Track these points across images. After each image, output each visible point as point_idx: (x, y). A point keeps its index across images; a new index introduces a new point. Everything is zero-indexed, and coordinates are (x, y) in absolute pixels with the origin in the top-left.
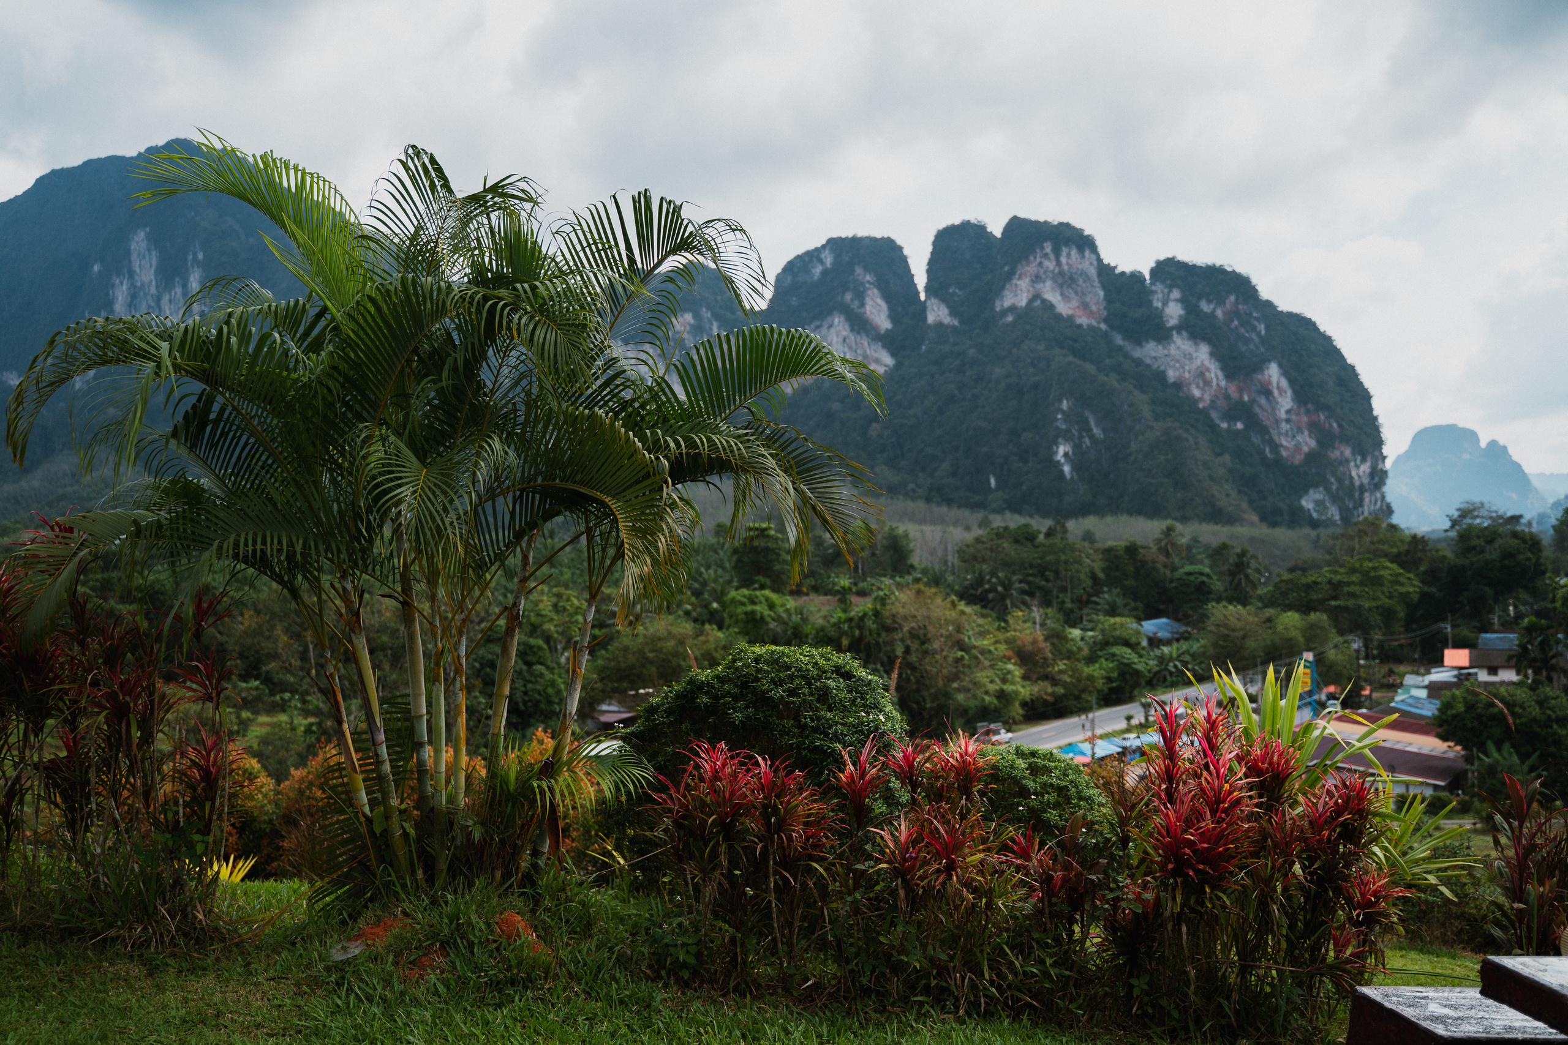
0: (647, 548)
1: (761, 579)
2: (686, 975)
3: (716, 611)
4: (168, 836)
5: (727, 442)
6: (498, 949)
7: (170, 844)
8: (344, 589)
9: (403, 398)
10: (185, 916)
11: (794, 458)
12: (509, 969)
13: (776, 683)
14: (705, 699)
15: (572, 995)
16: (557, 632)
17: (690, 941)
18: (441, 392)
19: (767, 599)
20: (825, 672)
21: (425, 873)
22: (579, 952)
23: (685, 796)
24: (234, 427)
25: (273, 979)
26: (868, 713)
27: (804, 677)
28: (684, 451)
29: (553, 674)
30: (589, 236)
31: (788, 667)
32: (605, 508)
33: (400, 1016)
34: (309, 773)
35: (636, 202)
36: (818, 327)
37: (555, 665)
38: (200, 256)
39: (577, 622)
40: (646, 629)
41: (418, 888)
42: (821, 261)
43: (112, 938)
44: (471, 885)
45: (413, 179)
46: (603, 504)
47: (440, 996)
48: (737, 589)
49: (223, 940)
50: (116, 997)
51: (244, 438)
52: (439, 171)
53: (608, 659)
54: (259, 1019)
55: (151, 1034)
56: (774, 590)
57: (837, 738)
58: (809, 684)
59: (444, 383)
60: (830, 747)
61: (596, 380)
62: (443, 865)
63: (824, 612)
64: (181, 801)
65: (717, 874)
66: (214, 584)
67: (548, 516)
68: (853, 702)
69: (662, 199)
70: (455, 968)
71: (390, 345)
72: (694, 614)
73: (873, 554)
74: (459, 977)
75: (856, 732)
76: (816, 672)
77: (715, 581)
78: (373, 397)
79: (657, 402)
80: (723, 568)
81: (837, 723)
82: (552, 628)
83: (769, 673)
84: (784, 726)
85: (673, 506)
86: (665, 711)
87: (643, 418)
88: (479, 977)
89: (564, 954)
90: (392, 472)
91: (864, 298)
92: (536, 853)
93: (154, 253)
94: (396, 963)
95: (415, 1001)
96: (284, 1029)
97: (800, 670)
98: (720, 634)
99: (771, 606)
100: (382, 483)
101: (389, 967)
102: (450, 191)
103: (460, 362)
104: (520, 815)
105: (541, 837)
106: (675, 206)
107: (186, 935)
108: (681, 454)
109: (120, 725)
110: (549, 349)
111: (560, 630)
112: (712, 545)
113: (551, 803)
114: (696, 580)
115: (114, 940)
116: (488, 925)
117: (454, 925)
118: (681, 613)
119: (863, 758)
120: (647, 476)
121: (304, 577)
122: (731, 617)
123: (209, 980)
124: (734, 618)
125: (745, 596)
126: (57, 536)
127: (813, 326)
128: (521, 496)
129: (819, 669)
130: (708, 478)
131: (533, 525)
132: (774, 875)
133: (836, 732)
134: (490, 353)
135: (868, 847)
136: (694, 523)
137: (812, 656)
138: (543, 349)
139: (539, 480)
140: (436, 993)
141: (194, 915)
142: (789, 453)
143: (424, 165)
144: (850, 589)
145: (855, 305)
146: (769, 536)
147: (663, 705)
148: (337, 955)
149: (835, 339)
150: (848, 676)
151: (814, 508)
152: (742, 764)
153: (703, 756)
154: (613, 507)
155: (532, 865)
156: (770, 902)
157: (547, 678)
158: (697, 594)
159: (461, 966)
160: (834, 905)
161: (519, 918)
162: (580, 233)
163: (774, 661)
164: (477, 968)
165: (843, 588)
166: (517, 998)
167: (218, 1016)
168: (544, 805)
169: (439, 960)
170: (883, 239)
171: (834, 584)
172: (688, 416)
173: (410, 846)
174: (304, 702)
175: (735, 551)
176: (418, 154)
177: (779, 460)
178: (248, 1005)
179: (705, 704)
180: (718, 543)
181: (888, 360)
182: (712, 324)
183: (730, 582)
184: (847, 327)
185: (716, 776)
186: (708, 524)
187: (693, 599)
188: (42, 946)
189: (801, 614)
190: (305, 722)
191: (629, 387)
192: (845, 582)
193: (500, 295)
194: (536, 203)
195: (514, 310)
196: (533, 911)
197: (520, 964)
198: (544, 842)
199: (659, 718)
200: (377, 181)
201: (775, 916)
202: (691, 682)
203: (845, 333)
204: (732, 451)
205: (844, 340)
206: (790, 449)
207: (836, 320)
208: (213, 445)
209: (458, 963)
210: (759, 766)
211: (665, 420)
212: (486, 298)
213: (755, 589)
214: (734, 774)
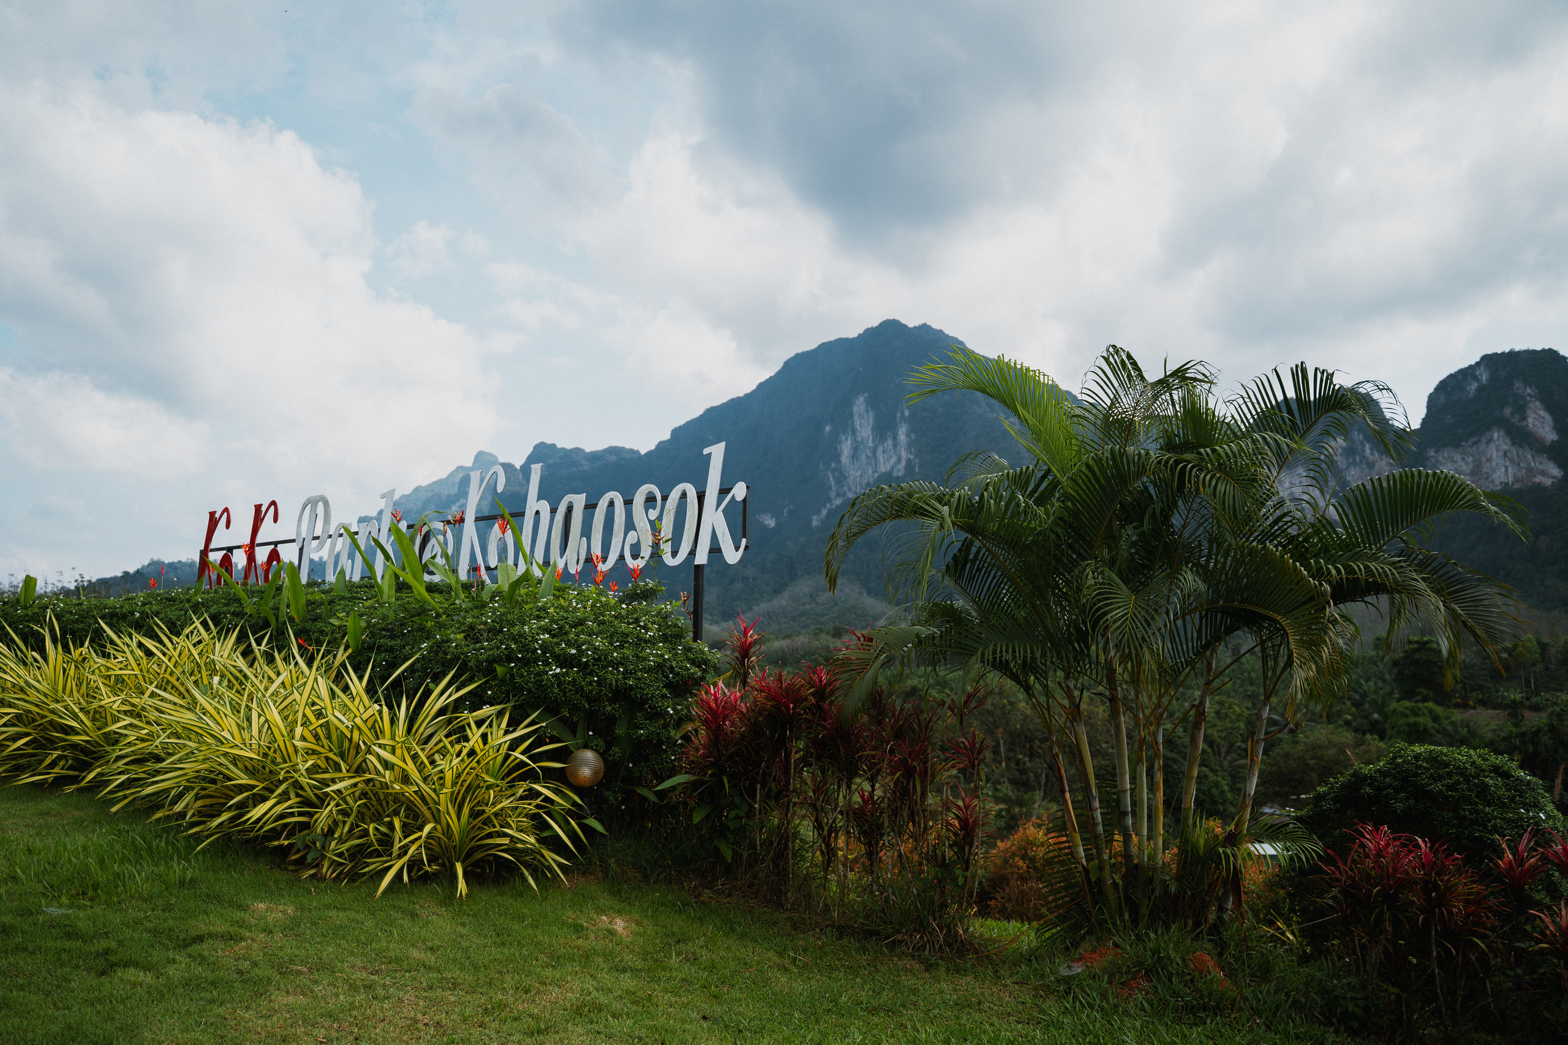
0: (1313, 658)
1: (1424, 691)
2: (1355, 1025)
3: (1377, 721)
4: (938, 869)
5: (1382, 568)
6: (1192, 981)
7: (940, 875)
8: (1068, 687)
9: (1112, 540)
10: (949, 931)
11: (1444, 581)
12: (1202, 997)
13: (1435, 778)
14: (1368, 790)
15: (1255, 1026)
16: (1220, 737)
17: (1359, 996)
18: (1142, 535)
19: (1431, 711)
20: (1483, 770)
21: (1130, 916)
22: (1260, 992)
23: (1352, 870)
24: (986, 564)
25: (1017, 983)
26: (1528, 811)
27: (1462, 774)
28: (1344, 576)
29: (1217, 776)
30: (1257, 406)
31: (1447, 765)
32: (1276, 624)
33: (1115, 1021)
34: (1012, 845)
35: (1294, 375)
36: (1475, 443)
37: (1218, 768)
38: (907, 413)
39: (1238, 728)
40: (1306, 737)
41: (1125, 926)
42: (1476, 378)
43: (899, 941)
44: (1168, 928)
45: (1113, 370)
46: (1276, 621)
47: (1145, 1012)
48: (1399, 700)
49: (976, 952)
50: (908, 981)
51: (993, 572)
52: (1134, 364)
53: (1270, 764)
54: (1009, 1010)
55: (934, 1008)
56: (1438, 703)
57: (1495, 831)
58: (1467, 781)
59: (1145, 527)
60: (1490, 839)
61: (1266, 519)
62: (1145, 911)
63: (1493, 726)
64: (947, 844)
65: (1383, 938)
66: (920, 686)
67: (1229, 631)
68: (1512, 799)
69: (1316, 369)
70: (1157, 992)
71: (1101, 498)
72: (1355, 724)
73: (1547, 669)
74: (1160, 999)
75: (1516, 827)
76: (1474, 771)
77: (1376, 692)
78: (1088, 539)
79: (1318, 535)
80: (1384, 680)
81: (1496, 817)
82: (1215, 733)
83: (1429, 769)
84: (1443, 817)
85: (1334, 622)
86: (1332, 800)
87: (1307, 550)
88: (1177, 1001)
89: (1247, 992)
90: (1108, 599)
91: (1525, 411)
92: (1221, 909)
93: (871, 413)
94: (1110, 982)
95: (1126, 1013)
96: (1028, 1019)
97: (1459, 767)
98: (1382, 745)
99: (1436, 718)
100: (1100, 608)
101: (1105, 984)
102: (1143, 379)
103: (1158, 512)
104: (1208, 876)
105: (1225, 896)
106: (1328, 374)
107: (950, 945)
108: (1341, 579)
109: (908, 783)
110: (1229, 501)
111: (1224, 735)
112: (1372, 657)
113: (1235, 867)
114: (1356, 692)
115: (900, 942)
116: (1184, 960)
117: (1156, 957)
118: (1341, 722)
119: (1521, 847)
120: (1312, 598)
121: (1036, 678)
122: (1393, 728)
123: (970, 978)
124: (1396, 729)
125: (1407, 708)
126: (862, 645)
127: (1470, 442)
128: (1206, 615)
129: (1476, 768)
130: (1368, 599)
131: (1218, 639)
132: (1437, 947)
133: (1495, 825)
134: (1180, 503)
135: (1528, 928)
136: (1354, 638)
137: (1470, 756)
138: (1224, 500)
139: (1221, 602)
140: (1143, 1009)
141: (955, 930)
142: (1440, 577)
143: (1123, 361)
144: (1521, 703)
145: (1515, 419)
146: (1430, 649)
147: (1329, 794)
148: (1064, 972)
149: (1495, 454)
150: (1506, 775)
151: (1464, 623)
152: (1403, 845)
153: (1368, 836)
154: (1284, 623)
155: (1218, 917)
156: (1433, 971)
157: (1211, 779)
158: (1357, 705)
159: (1162, 991)
160: (1497, 979)
161: (1208, 958)
162: (1250, 404)
163: (1433, 759)
164: (1175, 994)
165: (1514, 701)
166: (1208, 1021)
167: (979, 1003)
168: (1228, 870)
169: (1145, 984)
170: (1544, 350)
171: (1503, 698)
172: (1347, 546)
173: (1119, 893)
174: (996, 790)
175: (1395, 664)
176: (1117, 352)
177: (1431, 583)
178: (1000, 999)
179: (1368, 794)
180: (1378, 656)
181: (1556, 471)
182: (1365, 446)
183: (1391, 694)
184: (1508, 441)
185: (1380, 853)
186: (1368, 637)
187: (1354, 709)
188: (852, 940)
189: (1468, 726)
190: (997, 808)
191: (1296, 524)
192: (1516, 695)
193: (1188, 458)
194: (1211, 383)
195: (1200, 470)
196: (1220, 954)
197: (1210, 995)
198: (1227, 899)
199: (1325, 805)
200: (1086, 374)
201: (1438, 982)
202: (1355, 774)
203: (1505, 447)
204: (1387, 576)
205: (1505, 454)
206: (1442, 572)
207: (1496, 435)
208: (971, 578)
209: (1159, 988)
210: (1419, 847)
211: (1327, 551)
212: (1177, 462)
213: (1418, 701)
214: (1397, 853)
